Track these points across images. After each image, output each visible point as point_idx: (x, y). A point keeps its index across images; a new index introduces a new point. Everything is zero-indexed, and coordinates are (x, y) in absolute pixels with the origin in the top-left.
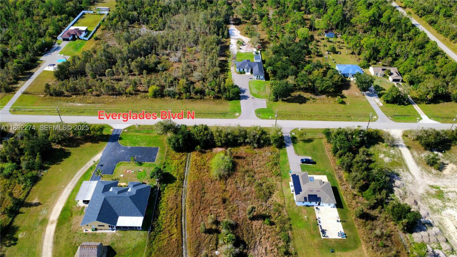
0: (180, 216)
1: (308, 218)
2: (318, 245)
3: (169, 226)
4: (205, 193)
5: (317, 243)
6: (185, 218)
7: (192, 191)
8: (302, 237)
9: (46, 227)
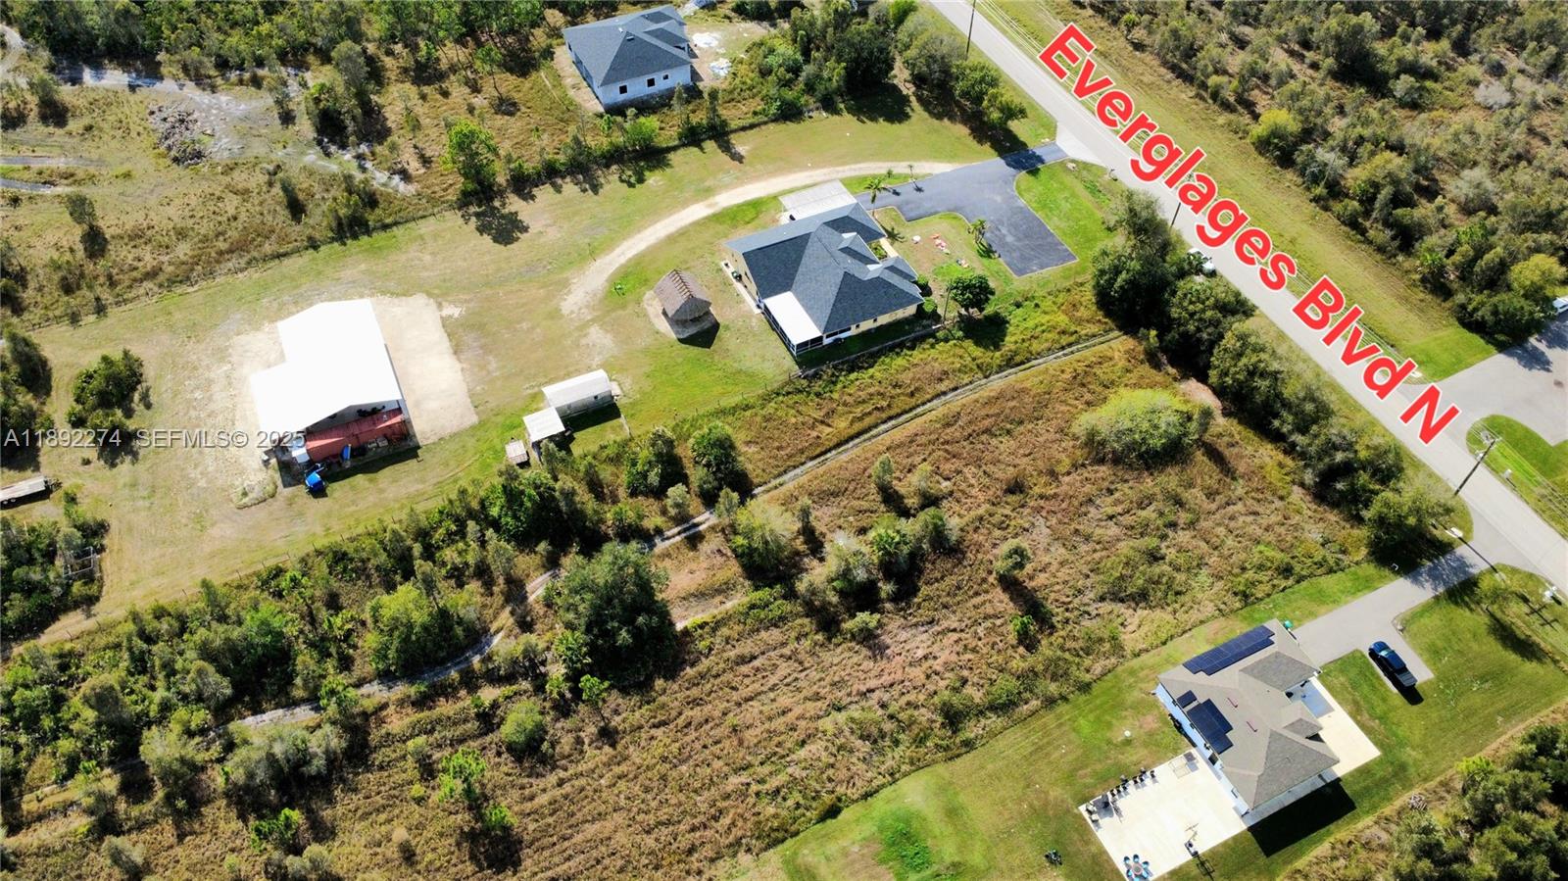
0: (892, 412)
1: (1128, 742)
2: (1046, 804)
3: (845, 404)
4: (1009, 432)
5: (1051, 798)
6: (895, 427)
7: (989, 402)
8: (1041, 748)
9: (697, 201)
